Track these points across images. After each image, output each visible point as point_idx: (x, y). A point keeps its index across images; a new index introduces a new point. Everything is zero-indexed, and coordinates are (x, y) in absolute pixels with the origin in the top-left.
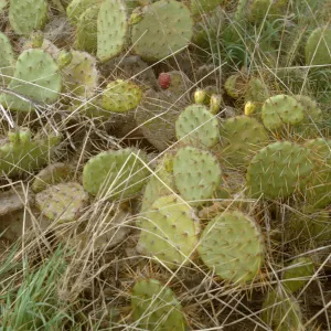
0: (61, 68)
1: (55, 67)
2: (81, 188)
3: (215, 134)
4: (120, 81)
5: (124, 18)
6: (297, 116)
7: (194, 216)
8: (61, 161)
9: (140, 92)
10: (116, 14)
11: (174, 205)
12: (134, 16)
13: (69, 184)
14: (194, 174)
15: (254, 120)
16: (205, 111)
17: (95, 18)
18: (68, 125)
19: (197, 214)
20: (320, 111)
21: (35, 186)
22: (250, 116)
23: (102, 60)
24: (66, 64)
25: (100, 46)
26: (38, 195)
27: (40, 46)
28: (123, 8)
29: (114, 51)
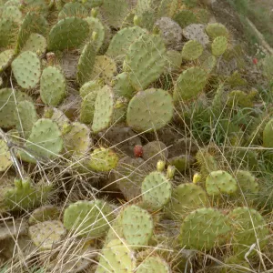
0: (63, 135)
1: (59, 133)
2: (62, 225)
3: (168, 195)
4: (103, 149)
5: (112, 103)
6: (232, 188)
7: (133, 256)
8: (52, 203)
9: (117, 158)
10: (107, 99)
11: (120, 246)
12: (118, 102)
13: (55, 221)
14: (135, 225)
15: (199, 187)
16: (163, 177)
17: (94, 100)
18: (64, 177)
19: (135, 256)
20: (257, 184)
21: (30, 220)
22: (197, 184)
23: (95, 131)
24: (68, 132)
25: (95, 121)
26: (31, 227)
27: (50, 117)
28: (111, 95)
29: (103, 126)
